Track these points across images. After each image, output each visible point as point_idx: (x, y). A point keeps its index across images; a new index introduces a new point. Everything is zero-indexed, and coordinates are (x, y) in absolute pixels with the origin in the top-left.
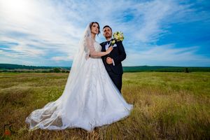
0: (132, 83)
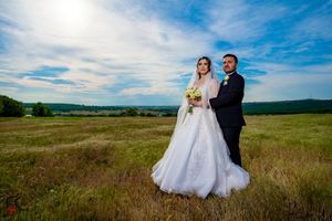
0: (268, 138)
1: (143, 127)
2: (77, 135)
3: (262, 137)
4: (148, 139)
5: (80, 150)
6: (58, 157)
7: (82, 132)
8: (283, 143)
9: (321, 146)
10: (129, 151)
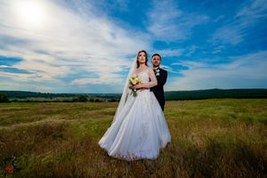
1: (93, 109)
2: (33, 117)
3: (184, 113)
4: (97, 117)
5: (37, 127)
6: (17, 133)
7: (39, 114)
8: (198, 117)
9: (221, 118)
10: (82, 126)
